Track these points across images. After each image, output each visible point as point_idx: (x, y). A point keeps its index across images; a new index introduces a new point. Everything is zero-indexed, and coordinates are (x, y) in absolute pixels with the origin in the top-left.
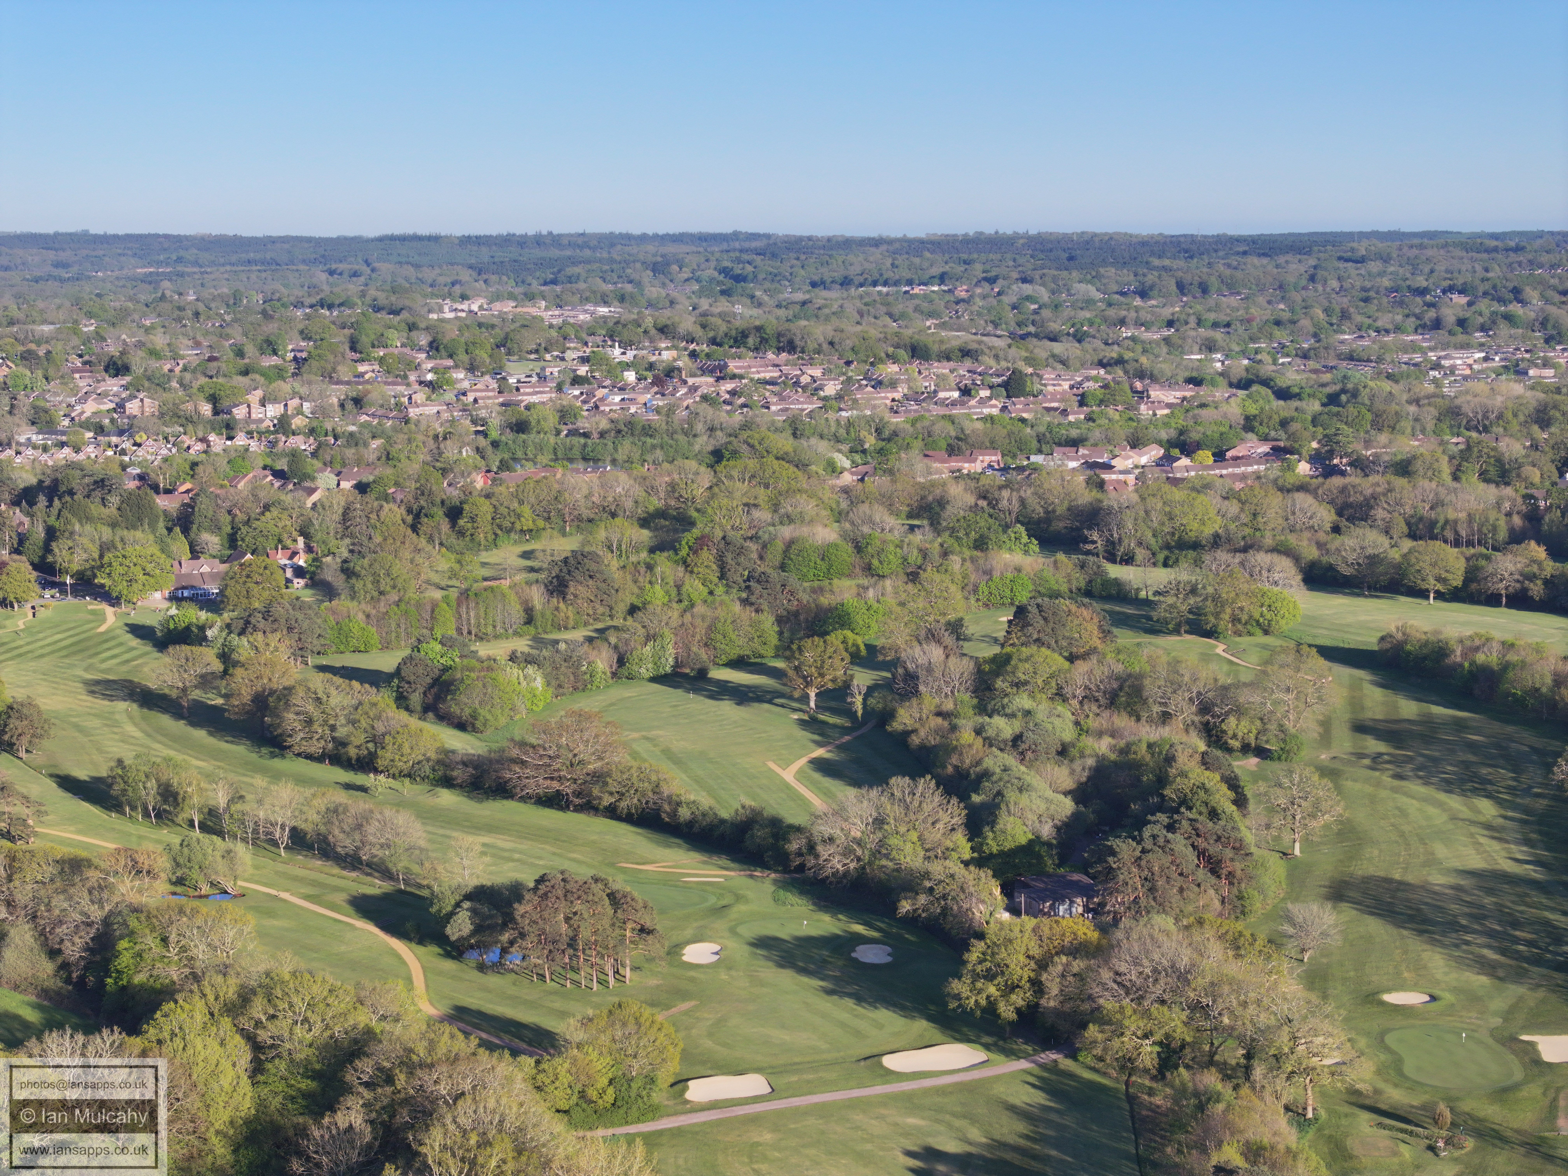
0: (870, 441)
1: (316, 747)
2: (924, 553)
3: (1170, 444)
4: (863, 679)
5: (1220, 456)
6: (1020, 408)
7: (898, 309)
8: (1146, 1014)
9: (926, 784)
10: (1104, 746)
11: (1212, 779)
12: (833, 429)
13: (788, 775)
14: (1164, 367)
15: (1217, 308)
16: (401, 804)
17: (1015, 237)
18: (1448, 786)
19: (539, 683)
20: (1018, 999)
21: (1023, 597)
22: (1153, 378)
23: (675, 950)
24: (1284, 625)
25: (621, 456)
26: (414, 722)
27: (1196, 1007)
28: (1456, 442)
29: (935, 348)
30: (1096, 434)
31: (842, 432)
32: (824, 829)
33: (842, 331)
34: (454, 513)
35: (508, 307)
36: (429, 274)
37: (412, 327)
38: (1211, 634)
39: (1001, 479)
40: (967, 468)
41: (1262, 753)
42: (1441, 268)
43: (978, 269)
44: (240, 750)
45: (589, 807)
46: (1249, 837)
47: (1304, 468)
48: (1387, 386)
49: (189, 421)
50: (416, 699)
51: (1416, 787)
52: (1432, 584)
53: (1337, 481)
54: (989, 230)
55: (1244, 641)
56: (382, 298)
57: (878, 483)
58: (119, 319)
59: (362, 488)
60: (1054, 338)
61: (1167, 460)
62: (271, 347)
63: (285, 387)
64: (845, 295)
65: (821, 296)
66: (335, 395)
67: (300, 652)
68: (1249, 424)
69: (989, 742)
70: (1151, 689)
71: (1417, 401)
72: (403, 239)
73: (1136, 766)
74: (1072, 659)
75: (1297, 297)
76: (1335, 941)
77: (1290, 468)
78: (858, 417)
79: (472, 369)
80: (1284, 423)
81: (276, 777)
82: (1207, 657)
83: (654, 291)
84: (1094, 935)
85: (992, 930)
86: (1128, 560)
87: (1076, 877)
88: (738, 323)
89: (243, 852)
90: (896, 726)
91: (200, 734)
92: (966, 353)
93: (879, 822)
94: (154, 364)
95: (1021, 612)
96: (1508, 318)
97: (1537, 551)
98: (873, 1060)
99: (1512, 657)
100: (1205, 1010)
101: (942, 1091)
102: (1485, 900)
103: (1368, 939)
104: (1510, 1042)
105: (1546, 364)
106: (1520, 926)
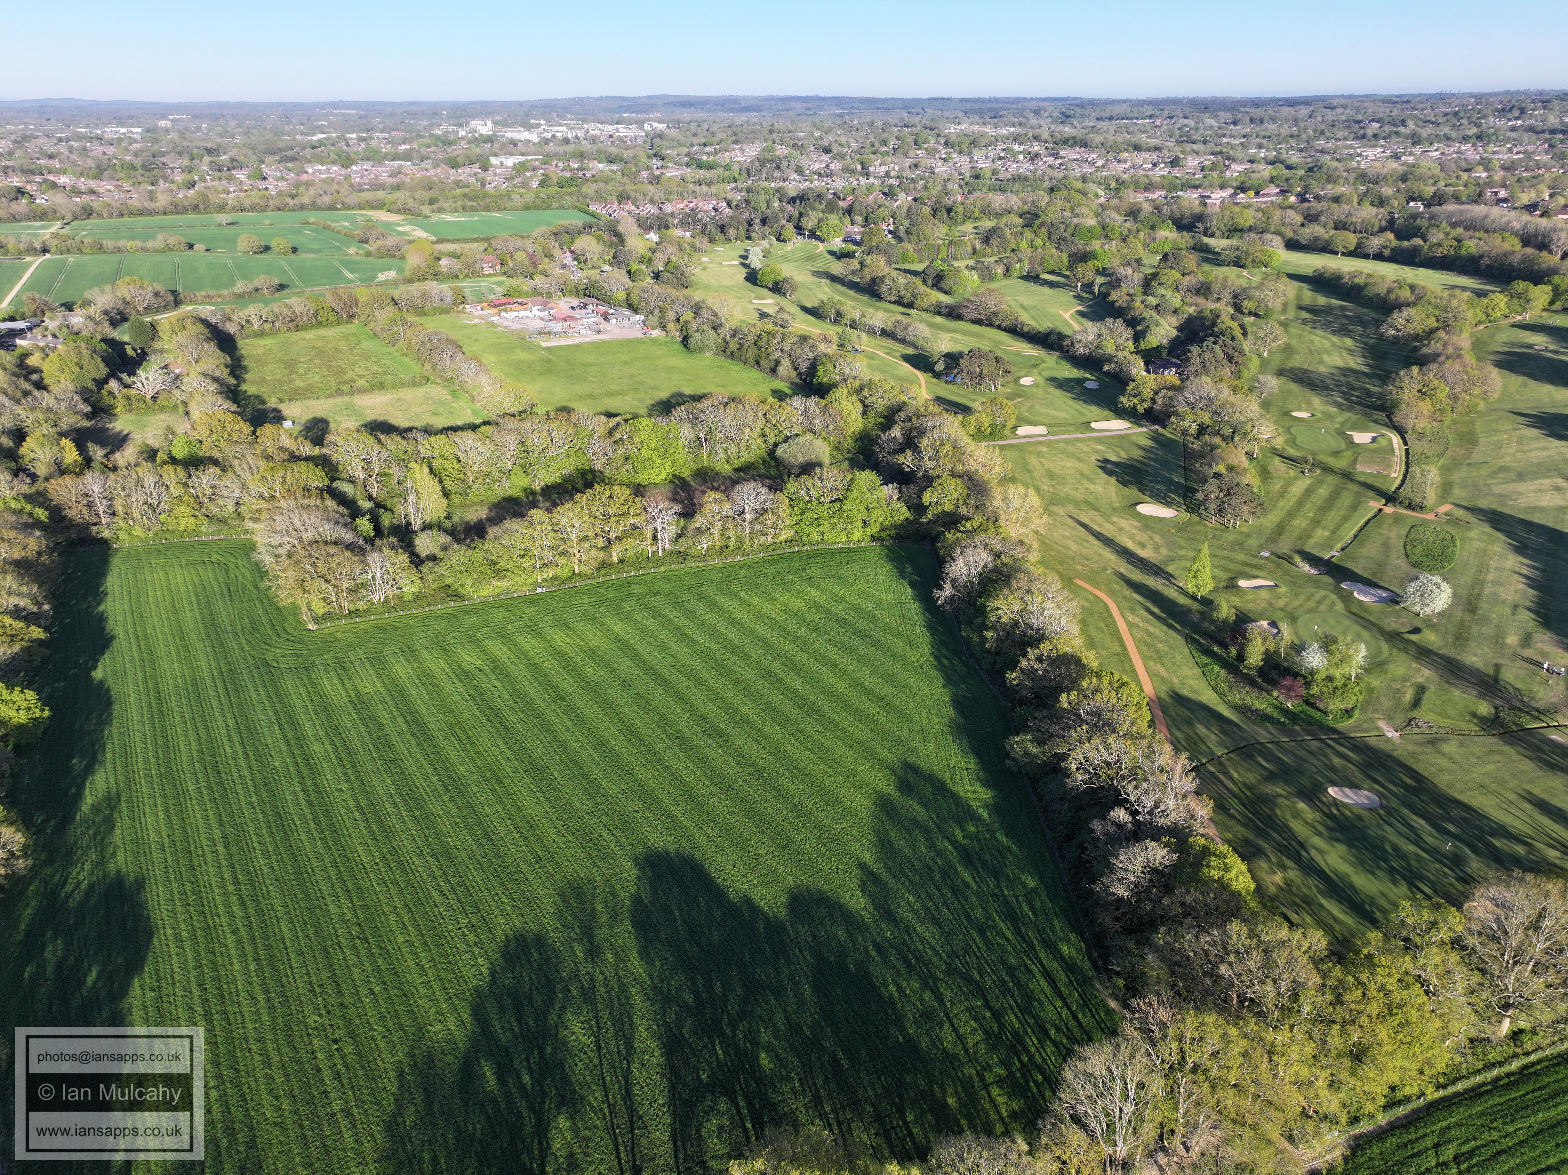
0: (1113, 185)
1: (892, 298)
2: (1129, 231)
3: (1237, 188)
4: (1099, 280)
5: (1257, 194)
6: (1177, 172)
7: (1131, 129)
8: (1195, 414)
9: (1119, 322)
10: (1192, 310)
11: (1235, 325)
13: (1067, 316)
14: (1239, 155)
15: (1266, 130)
16: (922, 321)
18: (1334, 332)
19: (976, 277)
20: (1145, 405)
21: (1167, 249)
22: (1234, 160)
23: (1017, 380)
24: (1274, 264)
25: (1014, 189)
26: (929, 290)
27: (1215, 413)
28: (1362, 188)
29: (1144, 147)
30: (1207, 183)
32: (1079, 337)
34: (949, 211)
35: (976, 128)
36: (946, 114)
37: (938, 135)
38: (1242, 267)
39: (1164, 201)
40: (1151, 196)
41: (1256, 315)
42: (1370, 111)
43: (1166, 113)
44: (865, 298)
45: (990, 325)
46: (1246, 348)
47: (1293, 199)
48: (1335, 164)
49: (853, 172)
50: (930, 282)
51: (1320, 332)
52: (1341, 249)
53: (1306, 205)
55: (1256, 270)
56: (928, 123)
57: (1114, 202)
58: (829, 131)
59: (915, 200)
60: (1194, 142)
61: (1235, 194)
62: (884, 143)
63: (889, 159)
65: (1100, 124)
66: (908, 162)
67: (889, 262)
68: (1272, 180)
69: (1146, 306)
70: (1215, 288)
71: (1348, 171)
72: (937, 99)
73: (1203, 318)
74: (1183, 275)
75: (1302, 125)
76: (1276, 390)
77: (1287, 199)
79: (960, 153)
80: (1287, 180)
81: (877, 309)
82: (1239, 276)
83: (1033, 121)
84: (1178, 383)
85: (1138, 379)
86: (1212, 235)
87: (1174, 360)
88: (1066, 135)
89: (864, 336)
90: (1110, 299)
91: (851, 292)
92: (1157, 149)
93: (1100, 335)
94: (841, 149)
95: (1165, 255)
96: (1397, 133)
97: (1390, 236)
98: (1087, 425)
99: (1371, 281)
100: (1218, 414)
101: (1112, 437)
102: (1343, 379)
103: (1290, 391)
104: (1342, 434)
105: (1411, 154)
106: (1354, 389)
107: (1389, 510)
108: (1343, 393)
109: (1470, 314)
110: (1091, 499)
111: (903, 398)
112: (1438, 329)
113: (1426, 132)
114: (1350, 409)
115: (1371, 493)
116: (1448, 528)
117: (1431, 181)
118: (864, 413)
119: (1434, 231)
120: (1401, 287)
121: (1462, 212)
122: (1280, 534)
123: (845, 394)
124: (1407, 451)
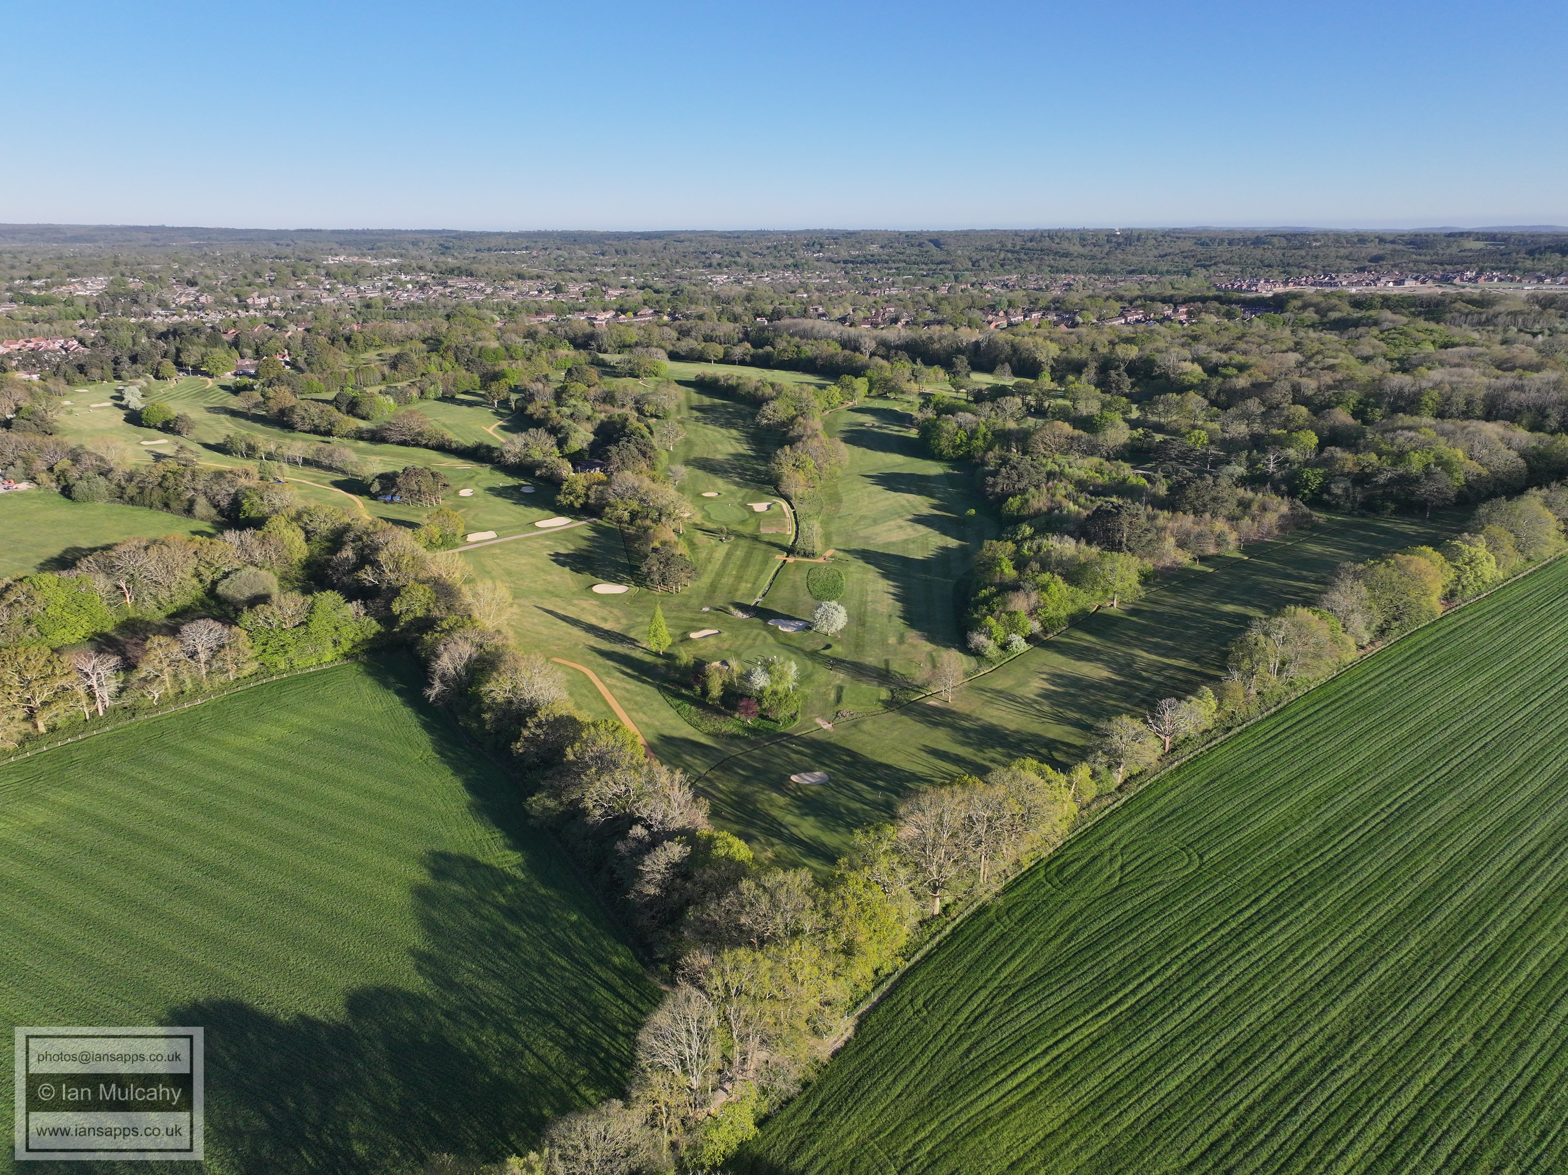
0: (506, 311)
1: (307, 428)
2: (532, 351)
3: (617, 310)
4: (514, 397)
5: (635, 314)
6: (561, 297)
7: (511, 260)
8: (625, 503)
9: (541, 431)
10: (603, 416)
11: (641, 426)
12: (491, 306)
13: (490, 431)
14: (613, 282)
15: (630, 260)
16: (345, 446)
17: (553, 232)
18: (722, 426)
19: (392, 401)
20: (581, 501)
21: (569, 366)
22: (609, 286)
23: (457, 492)
24: (663, 373)
25: (410, 317)
26: (346, 418)
27: (641, 500)
28: (719, 308)
29: (527, 275)
30: (590, 307)
31: (495, 307)
32: (506, 448)
33: (491, 268)
34: (348, 339)
35: (356, 259)
36: (320, 246)
37: (318, 267)
38: (637, 377)
39: (557, 324)
40: (544, 319)
41: (657, 417)
42: (711, 244)
43: (540, 245)
44: (276, 430)
45: (417, 445)
46: (655, 445)
47: (666, 318)
48: (694, 288)
49: (229, 305)
50: (343, 408)
51: (710, 427)
52: (712, 358)
53: (678, 322)
54: (543, 230)
55: (649, 379)
56: (302, 255)
57: (511, 326)
58: (188, 263)
59: (308, 330)
60: (571, 271)
61: (617, 315)
62: (258, 275)
63: (268, 291)
65: (480, 255)
66: (289, 295)
67: (294, 393)
68: (645, 303)
69: (562, 416)
70: (618, 396)
71: (704, 293)
72: (306, 231)
73: (614, 423)
74: (589, 386)
75: (660, 255)
76: (686, 477)
77: (661, 318)
78: (501, 301)
79: (345, 283)
80: (658, 302)
81: (293, 439)
82: (636, 385)
83: (414, 253)
84: (605, 478)
85: (569, 478)
86: (605, 352)
87: (597, 461)
88: (450, 265)
89: (285, 466)
90: (528, 412)
91: (258, 426)
92: (539, 277)
93: (526, 445)
94: (209, 282)
95: (569, 371)
96: (735, 262)
97: (749, 345)
98: (532, 524)
99: (741, 381)
100: (645, 501)
101: (557, 533)
102: (736, 462)
103: (697, 476)
104: (744, 506)
105: (749, 279)
106: (747, 470)
107: (791, 560)
108: (739, 474)
109: (817, 403)
110: (551, 588)
111: (347, 520)
112: (797, 416)
113: (757, 261)
114: (746, 486)
115: (776, 549)
116: (834, 567)
117: (769, 301)
118: (308, 540)
119: (779, 340)
120: (764, 385)
121: (796, 325)
122: (714, 592)
123: (283, 523)
124: (794, 513)
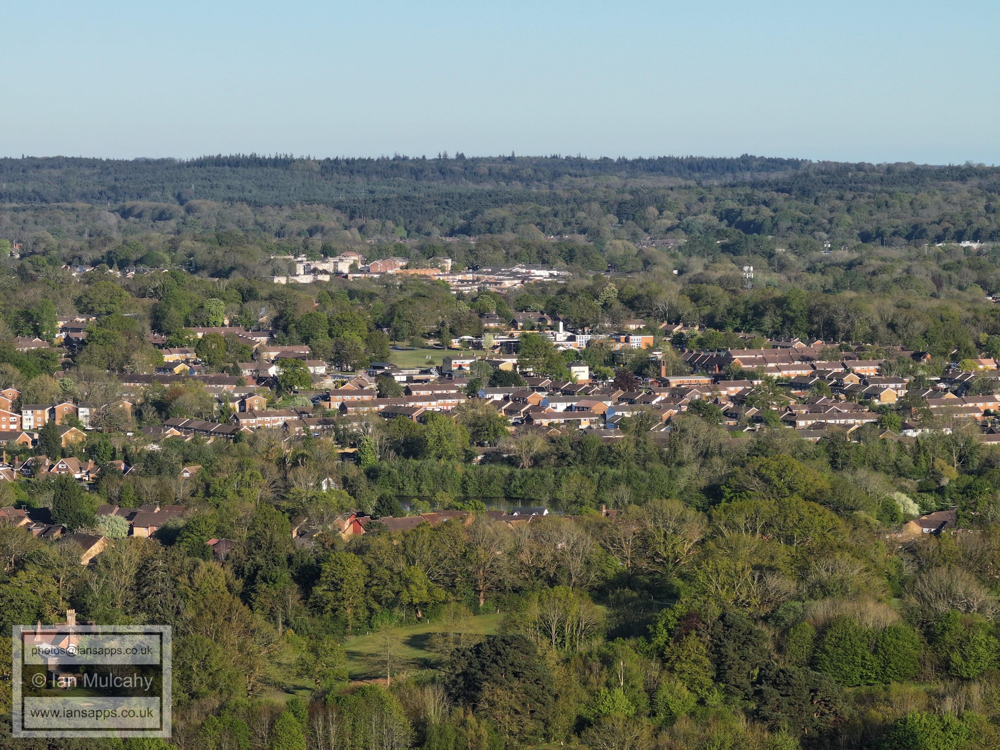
12: (893, 456)
31: (907, 459)
33: (908, 307)
64: (914, 252)
78: (933, 438)
